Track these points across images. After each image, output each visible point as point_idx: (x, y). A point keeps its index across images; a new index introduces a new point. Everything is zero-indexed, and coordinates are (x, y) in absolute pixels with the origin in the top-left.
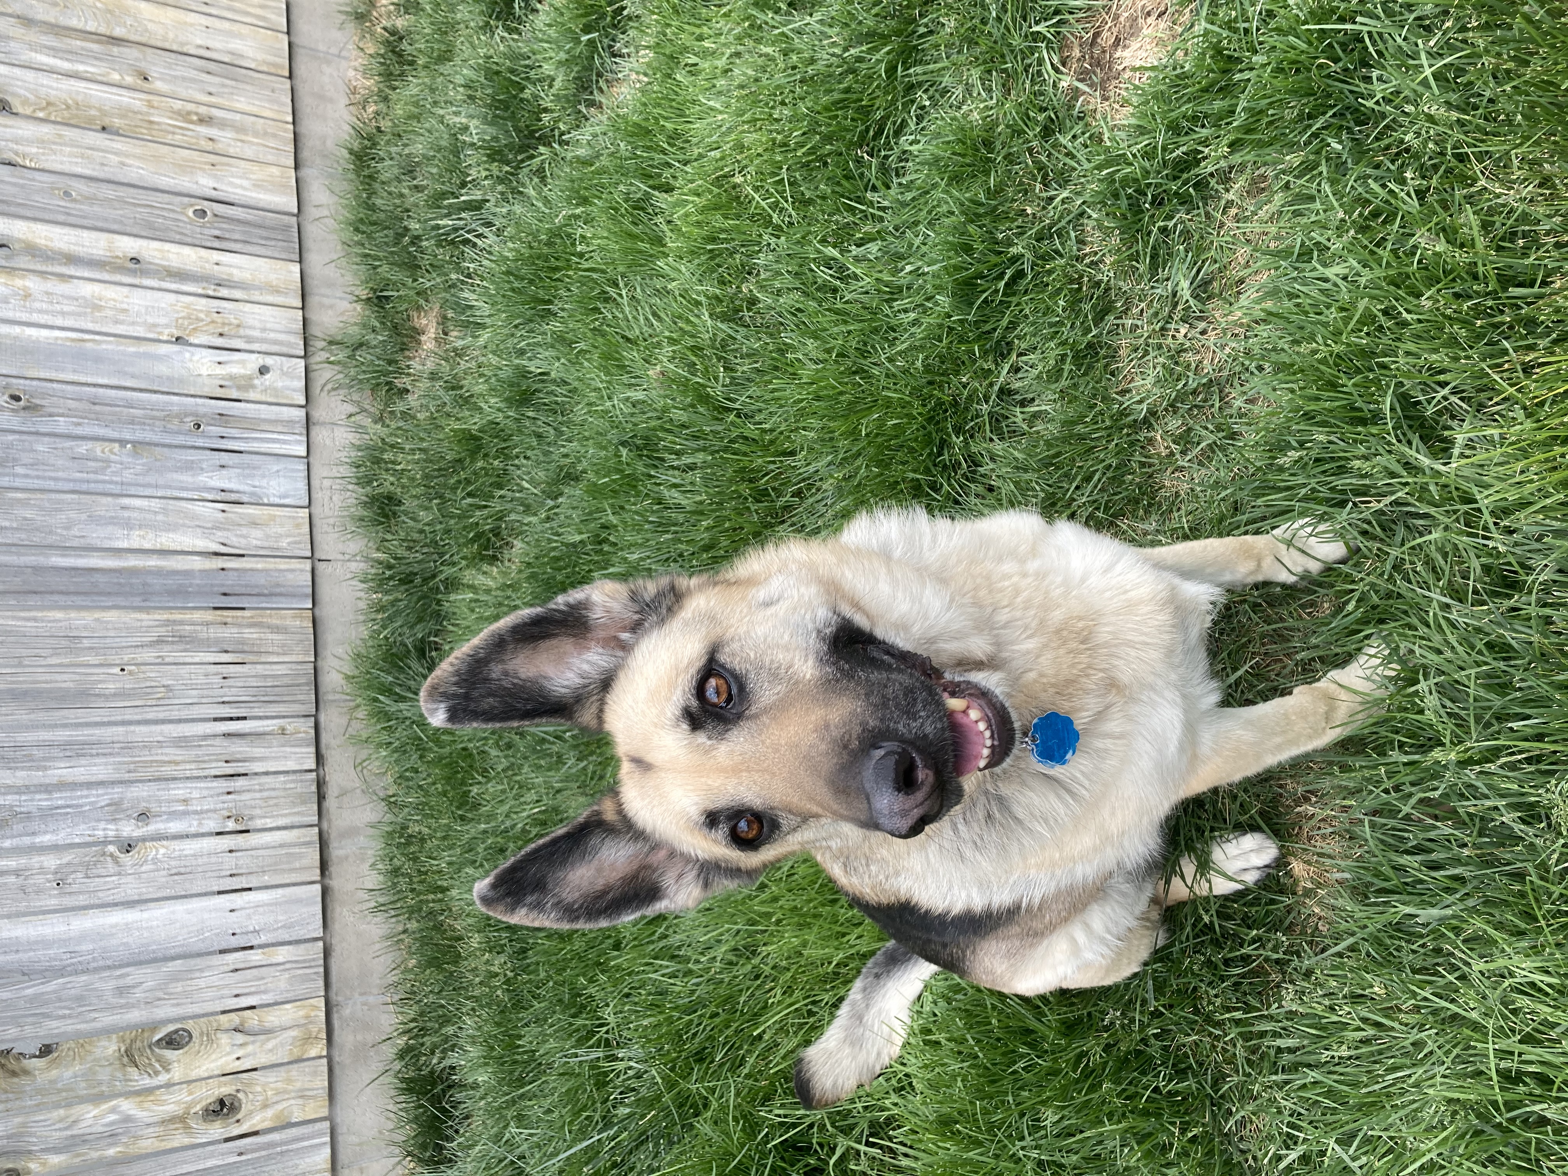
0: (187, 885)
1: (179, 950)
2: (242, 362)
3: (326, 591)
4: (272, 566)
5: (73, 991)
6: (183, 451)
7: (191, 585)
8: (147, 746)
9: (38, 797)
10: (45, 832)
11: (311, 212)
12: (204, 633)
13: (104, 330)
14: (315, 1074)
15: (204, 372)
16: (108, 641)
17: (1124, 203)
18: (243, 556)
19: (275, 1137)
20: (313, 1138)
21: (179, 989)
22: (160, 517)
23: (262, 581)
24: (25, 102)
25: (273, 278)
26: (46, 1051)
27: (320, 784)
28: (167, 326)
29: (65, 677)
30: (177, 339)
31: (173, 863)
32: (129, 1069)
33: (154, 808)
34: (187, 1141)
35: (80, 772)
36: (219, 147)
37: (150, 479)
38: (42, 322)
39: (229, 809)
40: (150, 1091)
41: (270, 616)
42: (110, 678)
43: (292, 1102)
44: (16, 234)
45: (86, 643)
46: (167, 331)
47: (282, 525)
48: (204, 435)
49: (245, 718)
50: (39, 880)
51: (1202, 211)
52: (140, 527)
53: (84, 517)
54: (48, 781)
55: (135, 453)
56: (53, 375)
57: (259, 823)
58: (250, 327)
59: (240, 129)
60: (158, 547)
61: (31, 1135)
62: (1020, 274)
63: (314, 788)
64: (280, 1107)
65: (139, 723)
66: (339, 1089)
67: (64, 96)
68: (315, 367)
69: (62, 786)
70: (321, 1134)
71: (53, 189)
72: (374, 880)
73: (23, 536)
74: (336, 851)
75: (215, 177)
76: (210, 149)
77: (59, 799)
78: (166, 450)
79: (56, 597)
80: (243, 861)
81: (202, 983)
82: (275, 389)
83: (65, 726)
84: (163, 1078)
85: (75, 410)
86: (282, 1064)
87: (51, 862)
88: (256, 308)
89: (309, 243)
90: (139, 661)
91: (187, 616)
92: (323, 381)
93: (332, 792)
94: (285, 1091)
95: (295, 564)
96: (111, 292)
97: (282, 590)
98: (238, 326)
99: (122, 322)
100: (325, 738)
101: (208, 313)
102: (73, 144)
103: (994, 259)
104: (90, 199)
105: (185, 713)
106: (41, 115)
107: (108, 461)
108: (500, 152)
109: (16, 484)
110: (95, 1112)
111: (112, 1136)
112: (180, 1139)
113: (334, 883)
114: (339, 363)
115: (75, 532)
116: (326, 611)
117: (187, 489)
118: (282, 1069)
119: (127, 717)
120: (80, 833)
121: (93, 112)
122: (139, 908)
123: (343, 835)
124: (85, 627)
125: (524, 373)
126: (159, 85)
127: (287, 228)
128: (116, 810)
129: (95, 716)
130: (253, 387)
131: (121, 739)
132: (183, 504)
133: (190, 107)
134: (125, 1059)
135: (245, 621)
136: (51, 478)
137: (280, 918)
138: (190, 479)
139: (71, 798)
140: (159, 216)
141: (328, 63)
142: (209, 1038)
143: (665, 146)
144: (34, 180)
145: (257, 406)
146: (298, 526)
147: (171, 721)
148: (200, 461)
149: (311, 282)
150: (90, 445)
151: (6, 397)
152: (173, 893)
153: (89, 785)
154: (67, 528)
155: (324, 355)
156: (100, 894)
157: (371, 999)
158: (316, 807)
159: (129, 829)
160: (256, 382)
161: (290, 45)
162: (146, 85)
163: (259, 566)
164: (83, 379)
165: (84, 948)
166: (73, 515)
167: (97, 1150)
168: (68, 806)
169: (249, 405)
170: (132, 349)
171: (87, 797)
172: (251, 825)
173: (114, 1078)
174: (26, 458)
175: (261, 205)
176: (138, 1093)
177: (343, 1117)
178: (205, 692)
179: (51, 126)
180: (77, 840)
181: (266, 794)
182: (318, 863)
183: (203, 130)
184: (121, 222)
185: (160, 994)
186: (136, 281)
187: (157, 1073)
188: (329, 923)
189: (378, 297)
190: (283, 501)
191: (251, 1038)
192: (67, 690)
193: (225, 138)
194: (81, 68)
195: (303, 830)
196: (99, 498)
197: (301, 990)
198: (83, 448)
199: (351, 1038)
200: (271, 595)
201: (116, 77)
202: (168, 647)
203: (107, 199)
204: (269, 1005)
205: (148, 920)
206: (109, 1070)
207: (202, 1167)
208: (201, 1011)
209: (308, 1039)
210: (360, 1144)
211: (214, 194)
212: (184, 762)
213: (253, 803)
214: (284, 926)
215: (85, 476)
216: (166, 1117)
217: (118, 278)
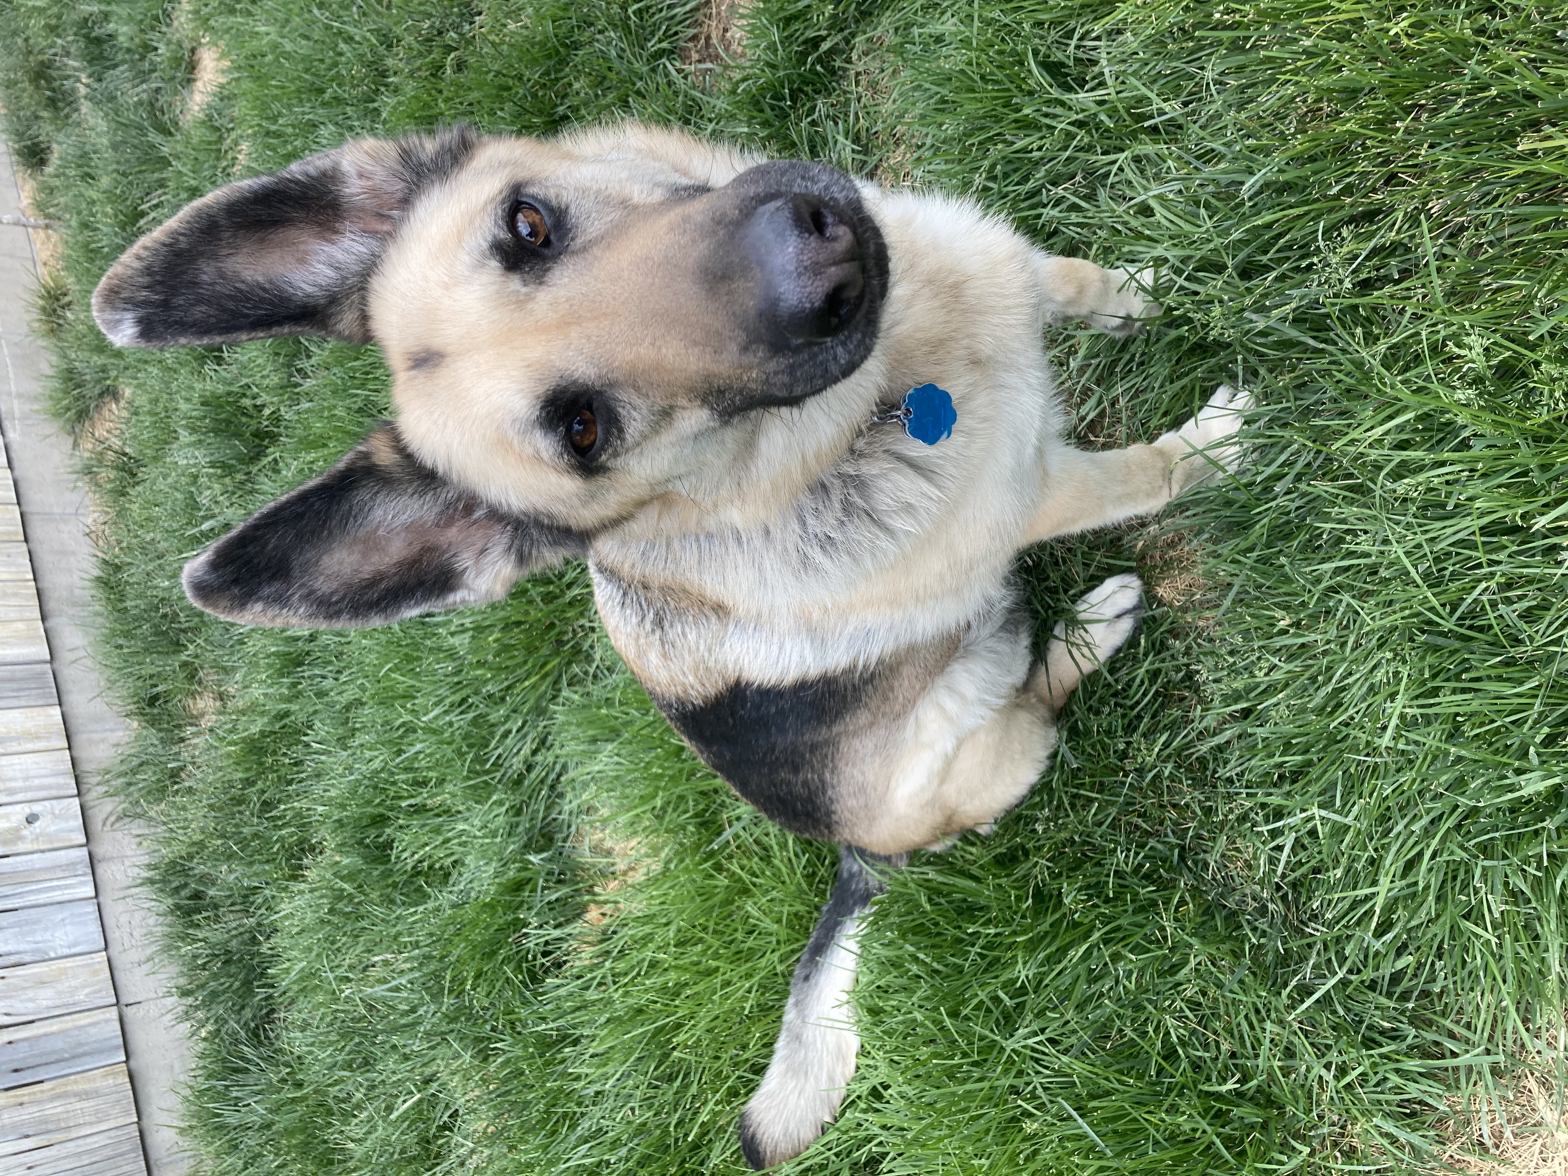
2: (7, 816)
3: (139, 1038)
4: (70, 1025)
11: (65, 656)
18: (33, 1022)
23: (60, 1044)
25: (30, 725)
41: (75, 1082)
47: (76, 977)
58: (10, 780)
68: (92, 804)
82: (48, 835)
88: (15, 759)
89: (66, 685)
95: (98, 1016)
97: (86, 1048)
114: (118, 792)
116: (144, 1061)
130: (21, 838)
135: (46, 1096)
141: (65, 521)
145: (30, 857)
146: (95, 973)
149: (73, 723)
155: (100, 789)
160: (25, 832)
161: (22, 514)
163: (55, 1028)
169: (18, 859)
175: (8, 660)
190: (74, 950)
200: (73, 1057)
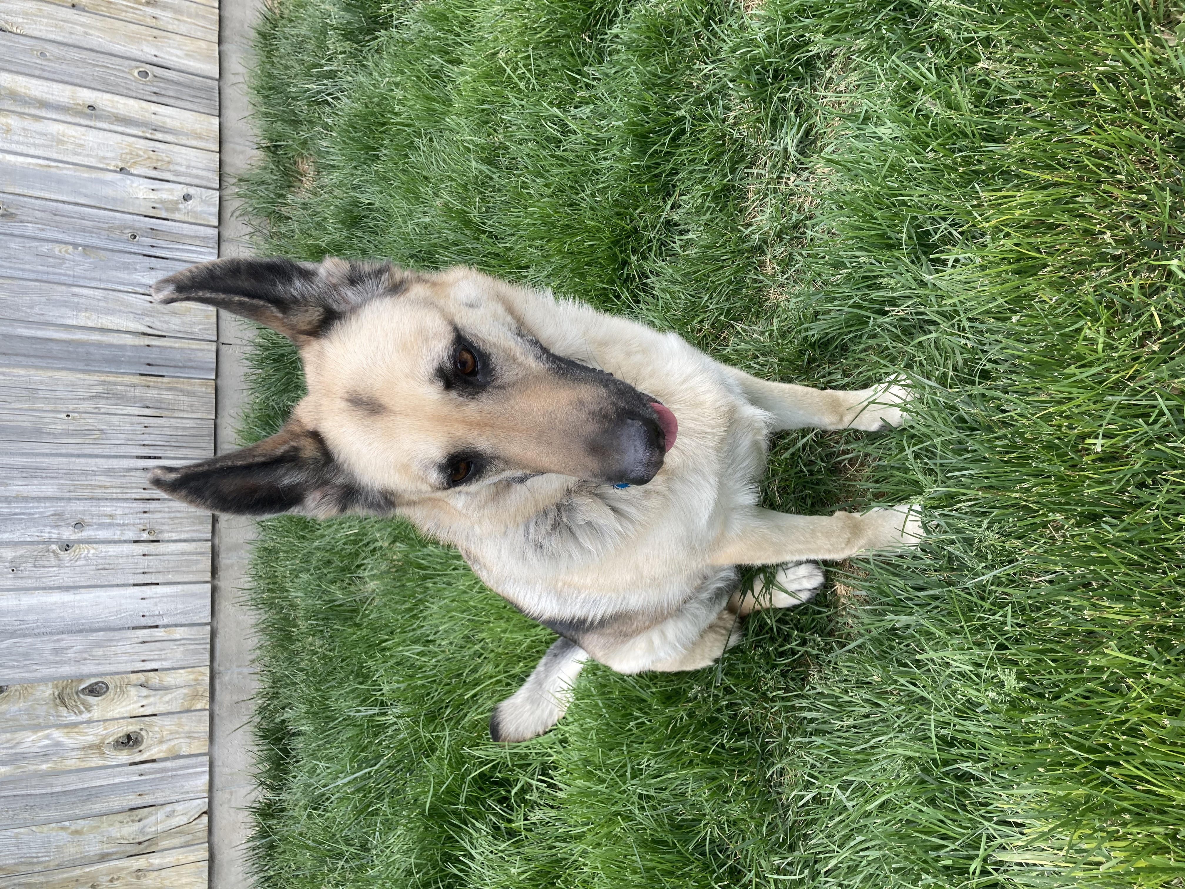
0: (110, 578)
1: (101, 625)
2: (171, 191)
3: (226, 367)
4: (186, 346)
5: (21, 649)
6: (122, 255)
7: (123, 356)
8: (84, 473)
10: (5, 532)
11: (229, 78)
12: (131, 392)
13: (65, 159)
14: (200, 721)
15: (141, 195)
16: (58, 393)
17: (754, 77)
18: (164, 336)
19: (168, 764)
20: (196, 767)
21: (101, 653)
22: (102, 304)
23: (178, 357)
25: (197, 126)
28: (114, 159)
29: (24, 418)
30: (121, 169)
31: (100, 561)
32: (61, 708)
33: (87, 519)
34: (101, 763)
35: (34, 489)
36: (160, 24)
37: (96, 274)
38: (19, 150)
39: (144, 524)
40: (75, 725)
41: (183, 383)
42: (58, 421)
43: (182, 740)
45: (41, 394)
46: (113, 163)
47: (195, 316)
48: (139, 244)
49: (159, 458)
51: (809, 86)
52: (86, 310)
53: (43, 299)
54: (8, 494)
55: (85, 254)
56: (26, 192)
57: (166, 536)
58: (178, 164)
59: (177, 11)
60: (99, 326)
64: (172, 743)
65: (79, 456)
66: (219, 733)
68: (227, 198)
69: (19, 498)
70: (202, 765)
71: (33, 50)
72: (246, 582)
74: (224, 560)
75: (157, 46)
76: (153, 25)
77: (16, 508)
78: (108, 253)
79: (20, 359)
80: (153, 563)
81: (118, 650)
82: (195, 212)
83: (23, 454)
84: (86, 716)
85: (41, 219)
86: (173, 713)
87: (8, 553)
88: (183, 150)
89: (226, 102)
90: (81, 410)
91: (120, 379)
92: (232, 209)
94: (177, 732)
95: (204, 345)
96: (72, 131)
97: (193, 364)
98: (169, 162)
99: (79, 154)
101: (145, 151)
102: (49, 16)
103: (664, 119)
104: (60, 59)
105: (114, 451)
107: (64, 259)
108: (352, 33)
110: (34, 737)
111: (45, 756)
112: (96, 761)
113: (222, 584)
114: (245, 195)
115: (36, 310)
116: (226, 382)
117: (124, 284)
118: (175, 716)
119: (70, 451)
120: (31, 534)
122: (72, 591)
123: (230, 549)
124: (41, 382)
125: (356, 203)
127: (211, 89)
128: (58, 519)
130: (178, 210)
131: (65, 467)
132: (120, 295)
134: (58, 701)
135: (163, 386)
136: (19, 269)
137: (179, 606)
138: (126, 276)
139: (26, 508)
140: (111, 75)
142: (122, 690)
144: (18, 43)
145: (181, 225)
146: (207, 317)
147: (102, 456)
148: (135, 263)
149: (226, 132)
150: (50, 246)
152: (99, 583)
153: (39, 499)
154: (31, 307)
155: (235, 189)
156: (44, 580)
157: (243, 670)
158: (210, 527)
159: (68, 534)
160: (181, 206)
163: (177, 345)
164: (47, 195)
165: (30, 618)
166: (35, 298)
167: (33, 764)
168: (23, 514)
169: (174, 224)
170: (86, 175)
171: (37, 508)
172: (160, 537)
173: (48, 714)
175: (190, 70)
176: (66, 726)
177: (220, 754)
178: (130, 436)
179: (34, 3)
180: (28, 539)
181: (173, 515)
182: (210, 569)
183: (149, 10)
184: (82, 78)
185: (86, 655)
186: (92, 123)
187: (81, 712)
188: (216, 613)
189: (275, 146)
191: (153, 692)
192: (26, 428)
193: (165, 17)
195: (200, 544)
196: (55, 287)
197: (192, 660)
198: (45, 248)
199: (228, 697)
200: (185, 367)
202: (104, 401)
203: (72, 60)
204: (169, 669)
205: (79, 601)
206: (45, 707)
207: (111, 782)
208: (116, 670)
209: (196, 696)
210: (231, 774)
211: (155, 60)
212: (112, 487)
213: (163, 521)
214: (181, 613)
215: (45, 269)
216: (87, 744)
217: (78, 120)
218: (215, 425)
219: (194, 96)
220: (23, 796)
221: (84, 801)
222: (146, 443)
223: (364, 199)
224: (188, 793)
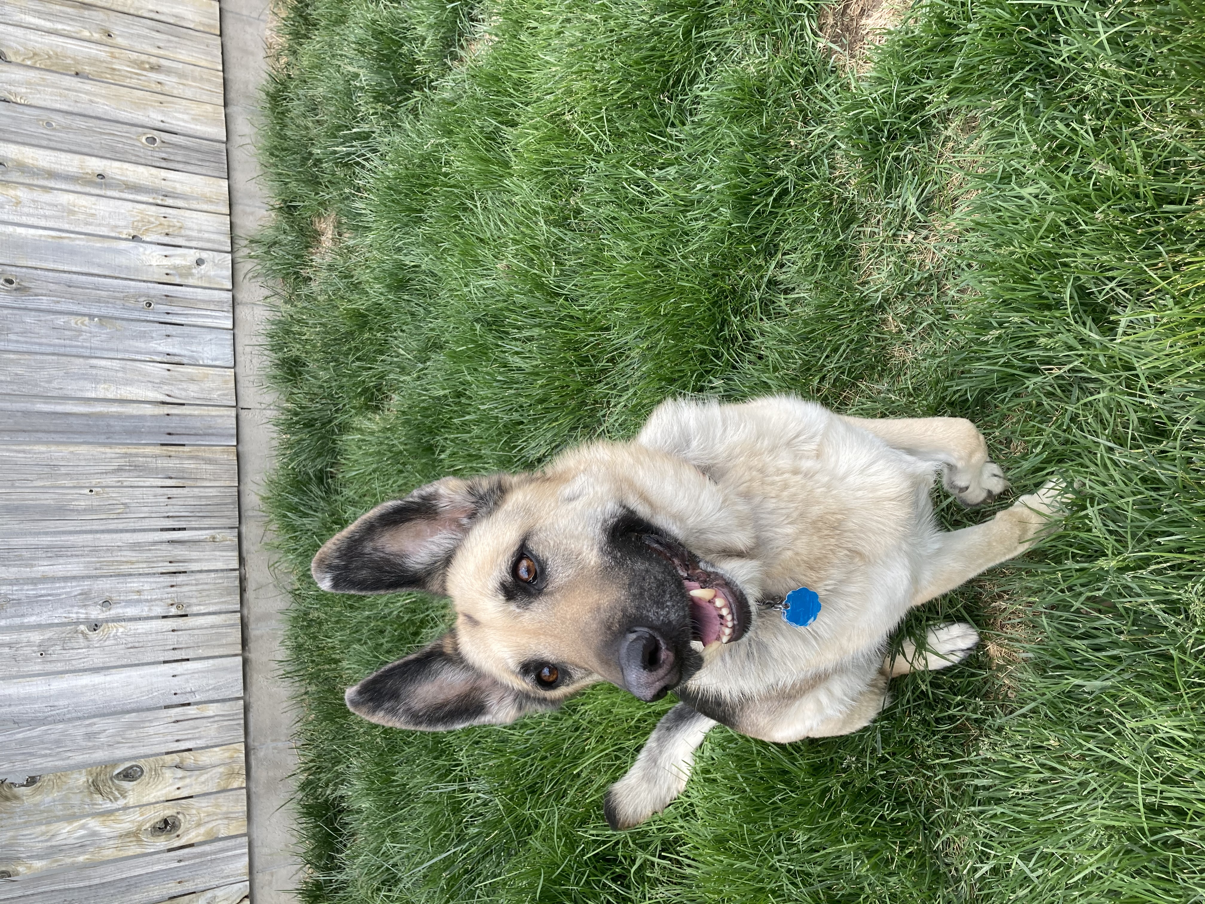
0: (140, 656)
1: (133, 706)
2: (183, 256)
3: (247, 432)
4: (206, 413)
5: (52, 736)
6: (138, 323)
7: (143, 427)
8: (109, 550)
9: (26, 587)
10: (32, 615)
11: (237, 140)
12: (153, 463)
13: (77, 229)
14: (237, 801)
15: (154, 263)
16: (80, 468)
17: (866, 137)
18: (183, 404)
19: (207, 848)
20: (235, 849)
21: (134, 735)
22: (120, 374)
23: (198, 424)
24: (17, 53)
25: (207, 190)
26: (32, 781)
27: (242, 580)
28: (126, 227)
29: (47, 496)
30: (134, 237)
31: (130, 639)
32: (95, 796)
33: (115, 597)
34: (139, 851)
35: (58, 569)
36: (166, 89)
37: (111, 345)
38: (30, 223)
39: (172, 599)
40: (111, 812)
41: (205, 451)
42: (81, 497)
43: (220, 822)
44: (10, 155)
45: (63, 470)
46: (125, 231)
47: (213, 381)
48: (154, 312)
49: (184, 529)
50: (27, 651)
51: (926, 144)
52: (105, 381)
53: (61, 373)
54: (33, 575)
55: (101, 325)
56: (38, 264)
57: (195, 609)
58: (190, 229)
59: (182, 75)
60: (119, 397)
61: (20, 845)
62: (785, 192)
63: (237, 583)
64: (210, 825)
65: (103, 532)
66: (256, 812)
67: (46, 48)
69: (45, 579)
70: (241, 847)
71: (38, 120)
72: (283, 653)
73: (15, 387)
74: (254, 631)
75: (162, 112)
76: (158, 90)
77: (42, 589)
78: (124, 323)
79: (40, 435)
80: (183, 638)
81: (151, 731)
82: (209, 277)
83: (46, 534)
84: (121, 803)
85: (55, 291)
86: (210, 794)
87: (36, 637)
88: (194, 214)
89: (235, 164)
90: (104, 484)
91: (141, 450)
92: (245, 271)
93: (251, 586)
94: (214, 814)
96: (83, 201)
97: (212, 430)
98: (180, 228)
99: (90, 224)
100: (245, 545)
101: (157, 217)
102: (53, 85)
103: (765, 180)
104: (66, 128)
105: (138, 525)
106: (29, 63)
107: (80, 331)
108: (383, 95)
109: (10, 348)
110: (68, 828)
111: (82, 847)
112: (134, 850)
113: (252, 656)
114: (257, 257)
115: (55, 384)
116: (247, 448)
117: (141, 353)
118: (212, 796)
119: (95, 527)
120: (58, 615)
121: (69, 61)
122: (103, 673)
123: (259, 619)
124: (63, 459)
125: (401, 266)
126: (120, 41)
127: (219, 152)
128: (85, 597)
129: (70, 526)
130: (192, 275)
131: (90, 544)
132: (138, 364)
133: (144, 57)
134: (92, 788)
135: (185, 455)
136: (36, 344)
137: (211, 682)
138: (143, 345)
139: (51, 589)
140: (118, 142)
141: (250, 24)
142: (157, 773)
143: (512, 91)
144: (23, 113)
146: (226, 382)
147: (127, 531)
148: (151, 331)
149: (237, 195)
150: (66, 318)
151: (2, 281)
152: (129, 662)
153: (65, 579)
154: (49, 382)
155: (247, 251)
156: (74, 662)
157: (280, 745)
158: (238, 597)
159: (96, 613)
160: (194, 271)
161: (221, 10)
162: (109, 40)
163: (196, 413)
164: (61, 267)
165: (61, 703)
166: (53, 372)
167: (70, 857)
168: (49, 595)
169: (188, 289)
170: (99, 245)
171: (64, 588)
172: (189, 611)
173: (83, 803)
174: (17, 328)
175: (198, 134)
176: (102, 814)
177: (258, 834)
178: (154, 509)
179: (37, 72)
180: (56, 621)
181: (200, 587)
182: (240, 641)
183: (153, 76)
185: (119, 739)
186: (101, 192)
187: (116, 799)
188: (248, 686)
189: (288, 207)
190: (215, 363)
191: (189, 773)
192: (49, 506)
193: (170, 82)
194: (59, 26)
195: (229, 615)
196: (73, 359)
197: (227, 737)
198: (61, 320)
199: (264, 774)
200: (205, 435)
201: (86, 34)
202: (127, 474)
203: (79, 129)
204: (202, 748)
205: (110, 682)
206: (79, 796)
207: (150, 870)
208: (150, 752)
209: (231, 774)
210: (271, 855)
211: (162, 126)
212: (138, 562)
213: (190, 594)
214: (214, 688)
215: (62, 342)
216: (124, 832)
217: (88, 189)
218: (239, 492)
219: (202, 160)
220: (60, 890)
221: (123, 892)
222: (170, 514)
223: (408, 261)
224: (228, 877)
